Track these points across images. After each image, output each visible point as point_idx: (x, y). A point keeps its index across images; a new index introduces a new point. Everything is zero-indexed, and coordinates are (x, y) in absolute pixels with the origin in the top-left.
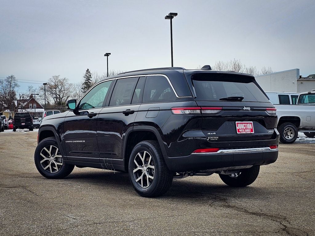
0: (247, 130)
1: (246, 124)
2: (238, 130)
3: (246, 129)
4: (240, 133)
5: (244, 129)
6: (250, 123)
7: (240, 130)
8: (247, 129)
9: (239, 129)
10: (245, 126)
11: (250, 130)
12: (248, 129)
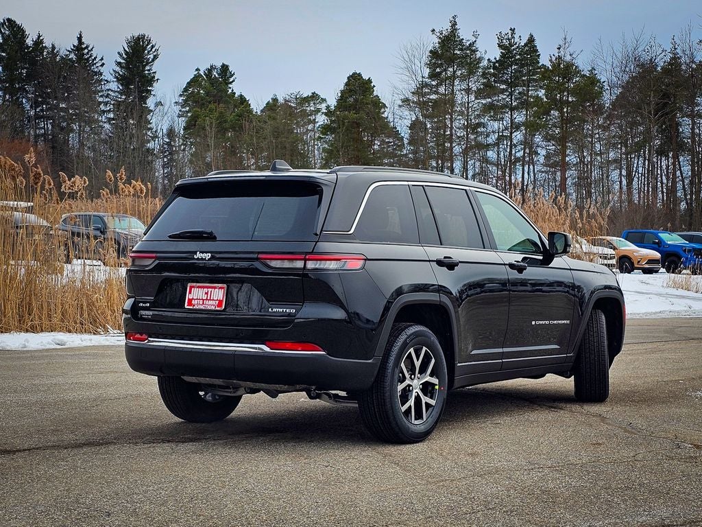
0: (211, 302)
1: (210, 290)
2: (190, 301)
3: (207, 299)
4: (192, 307)
5: (203, 300)
6: (221, 288)
7: (193, 302)
8: (210, 300)
9: (193, 299)
10: (207, 293)
11: (217, 302)
12: (213, 300)
